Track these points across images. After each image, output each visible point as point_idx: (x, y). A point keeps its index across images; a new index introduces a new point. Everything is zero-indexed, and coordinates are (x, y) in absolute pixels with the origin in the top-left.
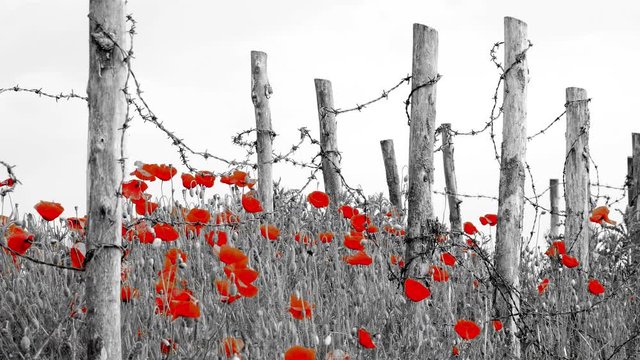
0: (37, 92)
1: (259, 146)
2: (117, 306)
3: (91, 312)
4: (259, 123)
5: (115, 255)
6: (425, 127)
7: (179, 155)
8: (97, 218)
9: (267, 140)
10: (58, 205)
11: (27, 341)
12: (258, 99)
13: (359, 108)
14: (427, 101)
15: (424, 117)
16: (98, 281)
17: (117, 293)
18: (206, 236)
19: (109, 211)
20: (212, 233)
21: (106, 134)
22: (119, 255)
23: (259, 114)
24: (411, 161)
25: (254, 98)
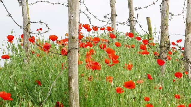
0: (48, 2)
1: (112, 19)
2: (77, 66)
3: (69, 68)
4: (112, 12)
5: (76, 51)
6: (166, 13)
7: (89, 21)
8: (71, 40)
9: (114, 17)
10: (56, 36)
11: (50, 77)
12: (112, 5)
13: (146, 7)
14: (167, 5)
15: (166, 10)
16: (71, 59)
17: (77, 62)
18: (100, 45)
19: (75, 38)
20: (101, 45)
21: (74, 15)
22: (77, 51)
23: (112, 9)
24: (161, 23)
25: (110, 4)
